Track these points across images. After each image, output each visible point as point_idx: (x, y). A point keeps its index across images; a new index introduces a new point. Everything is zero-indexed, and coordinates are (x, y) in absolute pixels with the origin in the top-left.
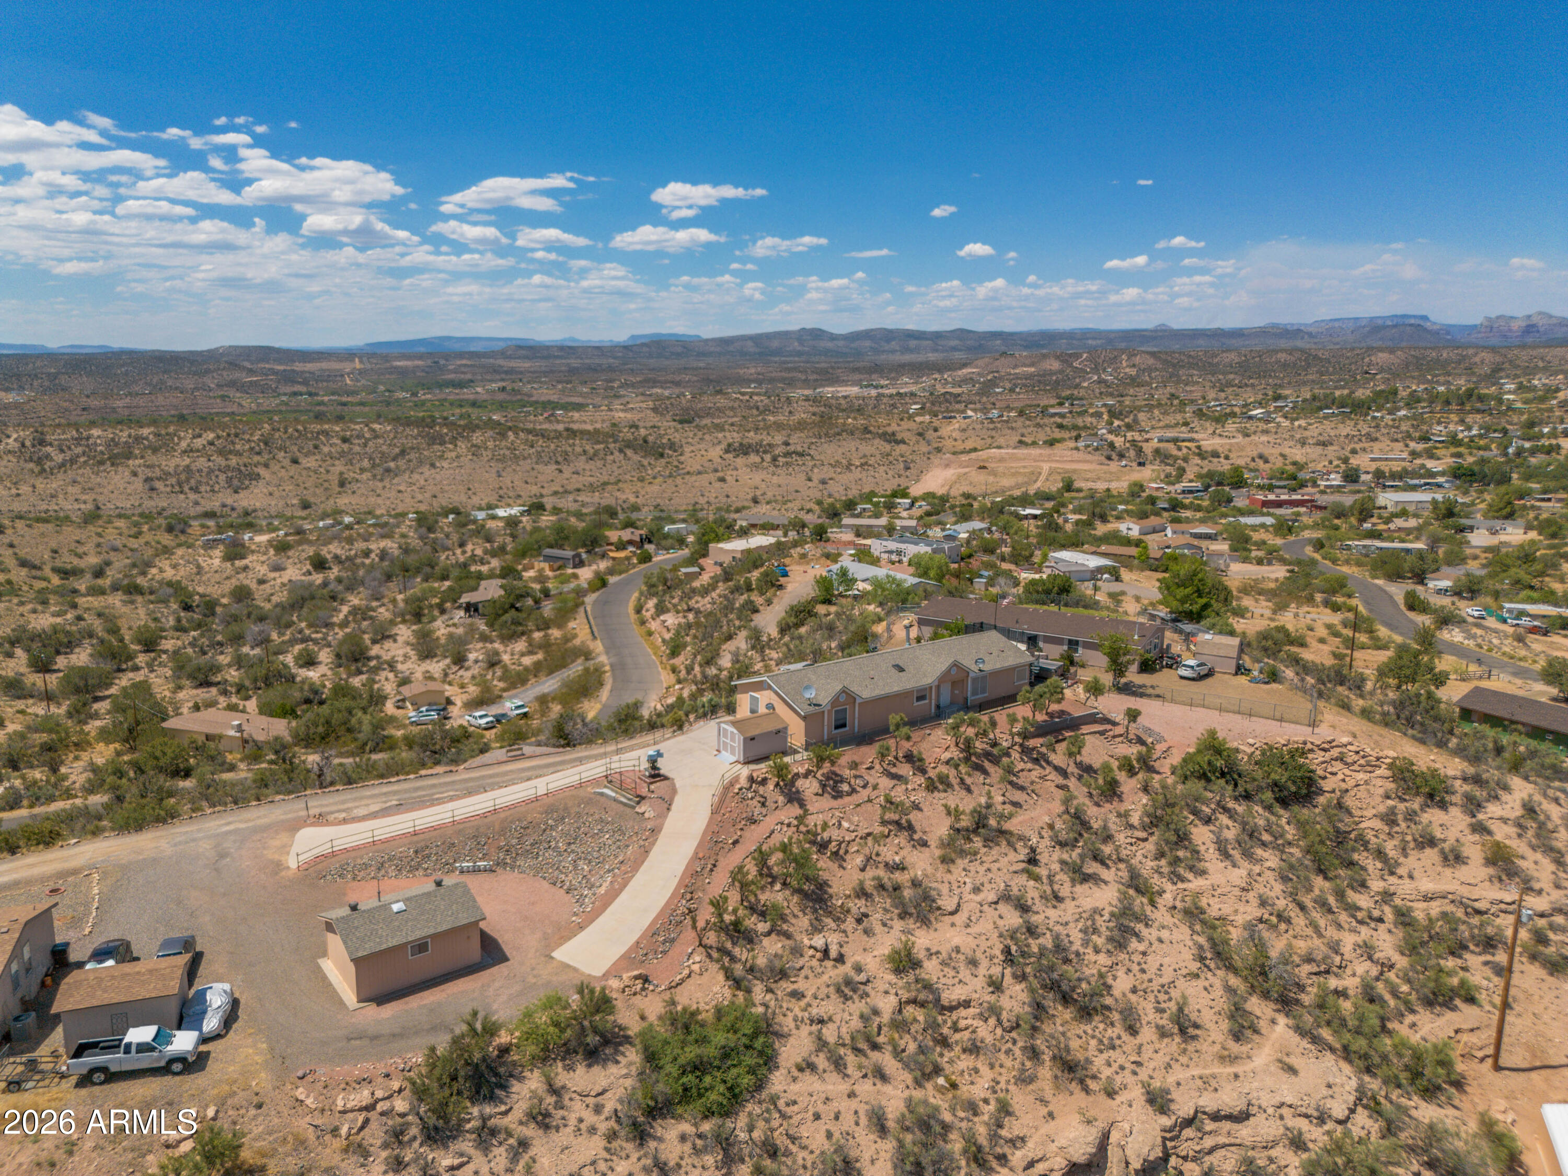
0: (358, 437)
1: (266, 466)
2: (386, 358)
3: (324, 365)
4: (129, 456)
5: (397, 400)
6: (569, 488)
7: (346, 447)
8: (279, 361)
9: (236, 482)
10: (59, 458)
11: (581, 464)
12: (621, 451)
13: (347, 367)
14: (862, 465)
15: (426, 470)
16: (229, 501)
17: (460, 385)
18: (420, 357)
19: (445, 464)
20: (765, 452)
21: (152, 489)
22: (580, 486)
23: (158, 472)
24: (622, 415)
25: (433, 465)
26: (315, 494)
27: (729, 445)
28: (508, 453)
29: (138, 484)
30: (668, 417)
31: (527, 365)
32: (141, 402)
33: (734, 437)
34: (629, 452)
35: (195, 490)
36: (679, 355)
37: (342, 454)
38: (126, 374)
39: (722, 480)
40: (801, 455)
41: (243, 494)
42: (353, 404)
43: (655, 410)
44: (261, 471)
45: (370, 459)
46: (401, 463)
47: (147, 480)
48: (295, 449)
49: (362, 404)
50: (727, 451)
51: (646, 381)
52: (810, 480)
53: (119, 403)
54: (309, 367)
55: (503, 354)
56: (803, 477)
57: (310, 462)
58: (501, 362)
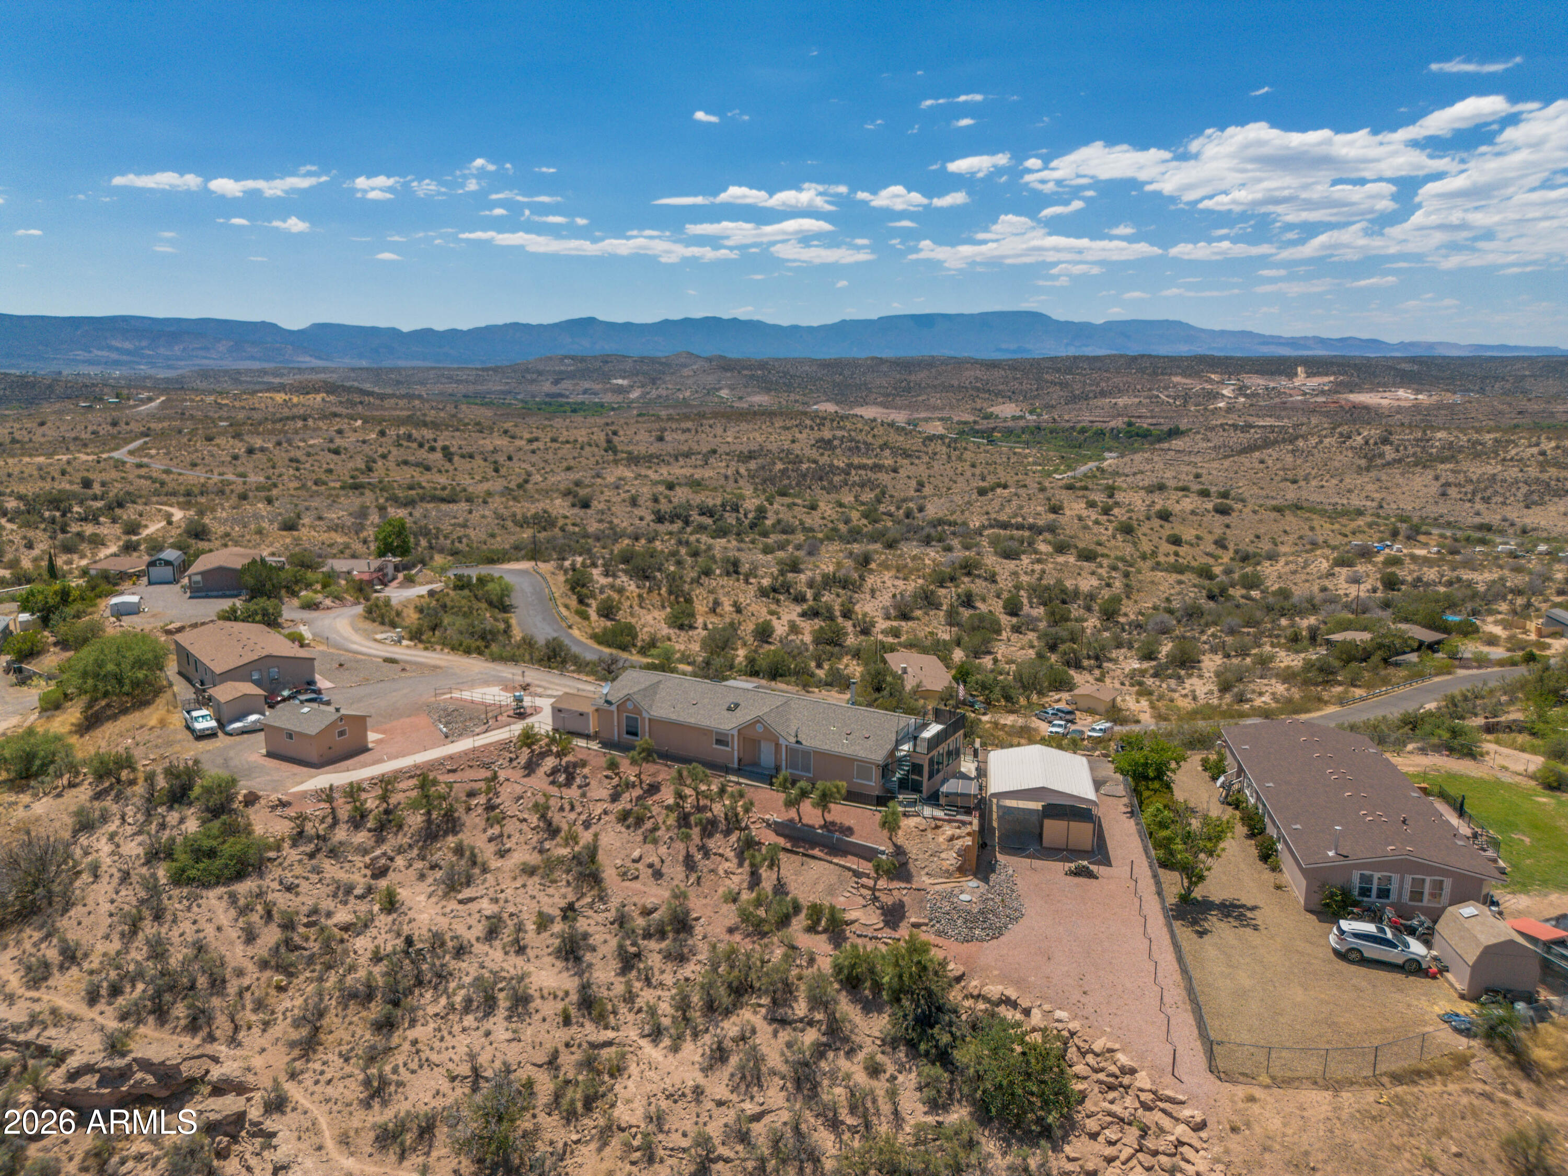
4: (1447, 459)
10: (1390, 456)
21: (1443, 495)
23: (1461, 479)
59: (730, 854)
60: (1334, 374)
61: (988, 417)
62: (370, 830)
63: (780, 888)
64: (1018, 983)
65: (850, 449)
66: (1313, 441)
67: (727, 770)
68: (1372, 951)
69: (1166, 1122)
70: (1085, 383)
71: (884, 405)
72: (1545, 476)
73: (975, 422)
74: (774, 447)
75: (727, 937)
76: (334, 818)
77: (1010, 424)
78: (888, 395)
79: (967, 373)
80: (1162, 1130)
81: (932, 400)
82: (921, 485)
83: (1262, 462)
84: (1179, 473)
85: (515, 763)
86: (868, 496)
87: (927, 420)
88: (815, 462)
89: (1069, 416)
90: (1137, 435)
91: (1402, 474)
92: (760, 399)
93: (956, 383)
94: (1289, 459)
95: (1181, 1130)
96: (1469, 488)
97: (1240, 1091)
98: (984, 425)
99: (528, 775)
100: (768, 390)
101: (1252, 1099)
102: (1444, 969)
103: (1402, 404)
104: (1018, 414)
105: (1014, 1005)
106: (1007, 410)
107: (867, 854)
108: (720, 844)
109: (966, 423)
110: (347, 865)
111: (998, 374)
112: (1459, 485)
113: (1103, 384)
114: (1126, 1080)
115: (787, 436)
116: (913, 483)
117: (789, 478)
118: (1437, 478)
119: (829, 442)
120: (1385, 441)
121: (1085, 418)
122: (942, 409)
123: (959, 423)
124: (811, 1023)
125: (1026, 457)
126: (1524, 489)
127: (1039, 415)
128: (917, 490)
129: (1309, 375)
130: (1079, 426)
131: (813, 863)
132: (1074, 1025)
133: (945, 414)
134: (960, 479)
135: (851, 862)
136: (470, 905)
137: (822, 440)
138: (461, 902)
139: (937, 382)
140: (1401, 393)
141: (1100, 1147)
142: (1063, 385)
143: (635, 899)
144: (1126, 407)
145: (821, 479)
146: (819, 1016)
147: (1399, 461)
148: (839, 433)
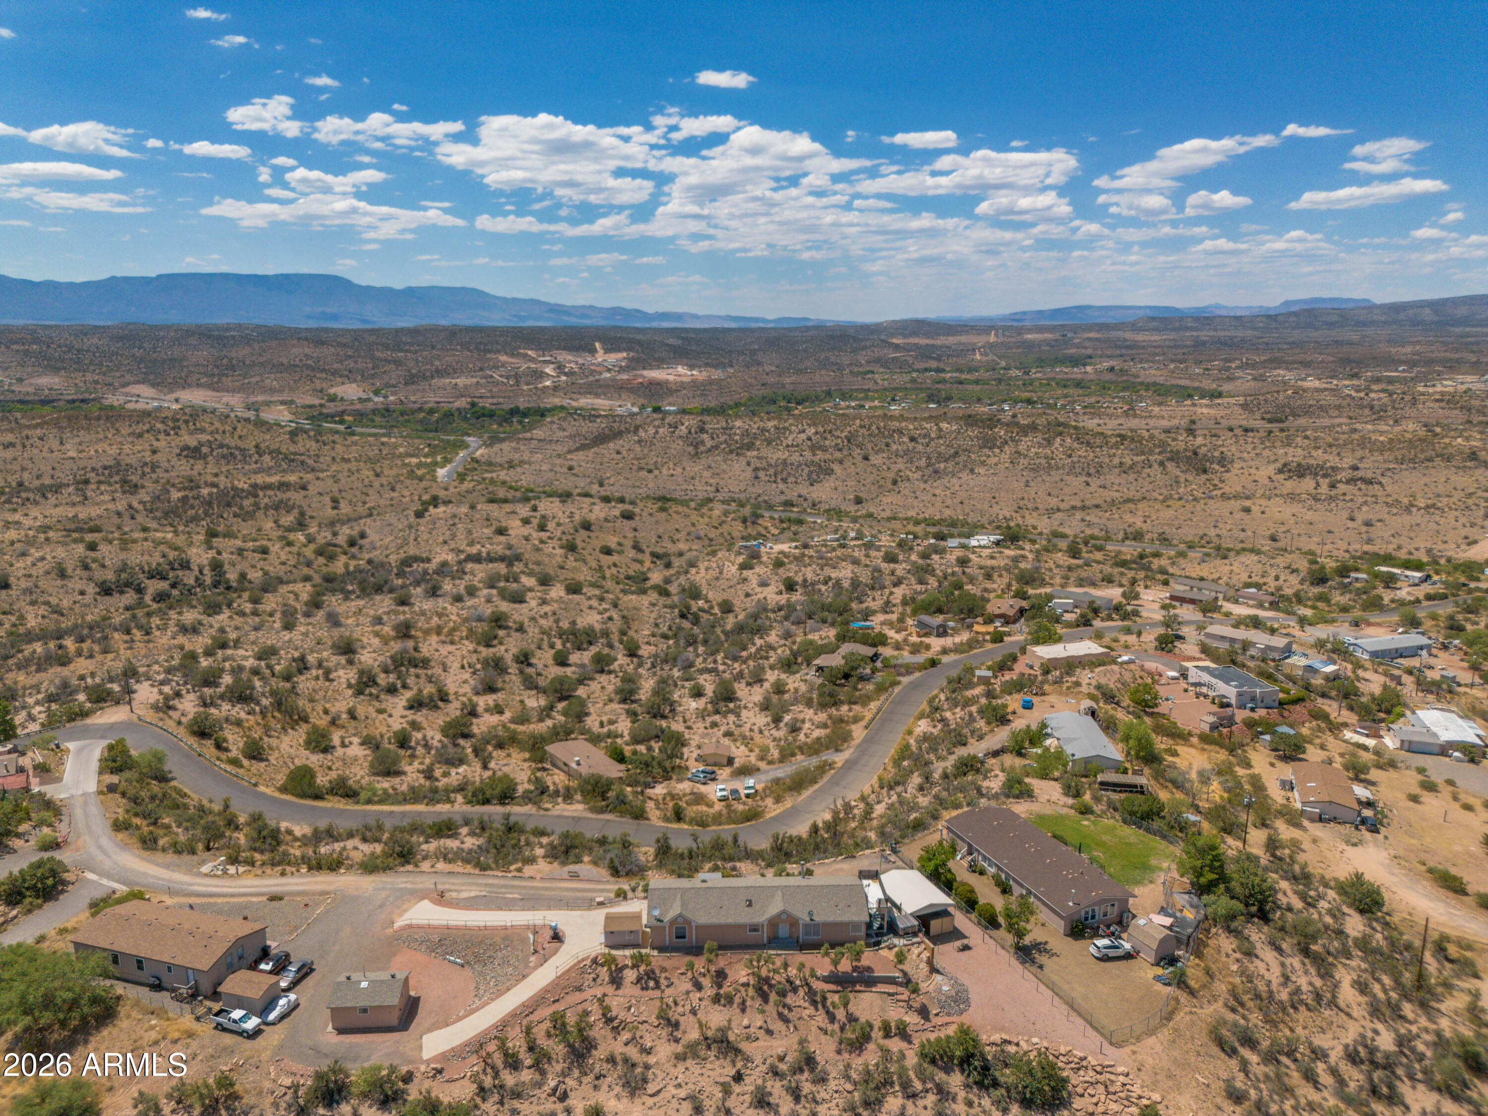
0: (925, 436)
1: (841, 462)
2: (1020, 331)
3: (963, 339)
4: (750, 447)
5: (1010, 378)
6: (1087, 503)
7: (911, 445)
8: (927, 335)
9: (814, 476)
10: (709, 443)
11: (1113, 477)
12: (1161, 464)
13: (980, 340)
14: (1428, 507)
15: (965, 476)
16: (804, 492)
17: (1076, 361)
18: (1051, 329)
19: (982, 470)
20: (1325, 476)
21: (757, 478)
22: (1100, 501)
23: (764, 464)
24: (1205, 411)
25: (972, 471)
26: (869, 491)
27: (1285, 465)
28: (1043, 461)
29: (749, 473)
30: (1258, 415)
31: (1156, 337)
32: (803, 379)
33: (1295, 455)
34: (1170, 466)
35: (784, 480)
36: (1331, 325)
37: (907, 452)
38: (805, 350)
39: (1247, 510)
40: (1369, 482)
41: (817, 486)
42: (969, 382)
43: (1245, 406)
44: (836, 467)
45: (929, 458)
46: (950, 465)
47: (756, 469)
48: (869, 446)
49: (977, 382)
50: (1280, 471)
51: (1270, 361)
52: (1352, 519)
53: (788, 380)
54: (951, 340)
55: (1134, 326)
56: (1345, 514)
57: (876, 460)
58: (1128, 335)
59: (806, 1004)
60: (624, 350)
61: (333, 399)
62: (529, 1067)
63: (852, 1019)
64: (1003, 1029)
65: (224, 457)
66: (652, 431)
67: (762, 947)
68: (1112, 953)
69: (1113, 1077)
70: (417, 361)
71: (211, 387)
72: (816, 459)
73: (321, 405)
74: (133, 460)
75: (839, 1057)
76: (492, 1068)
77: (358, 406)
78: (213, 375)
79: (295, 351)
80: (1112, 1081)
81: (268, 381)
82: (335, 502)
83: (618, 453)
84: (554, 465)
85: (599, 981)
86: (288, 519)
87: (268, 404)
88: (214, 485)
89: (415, 396)
90: (484, 415)
91: (725, 461)
92: (48, 382)
93: (285, 361)
94: (638, 449)
95: (1121, 1079)
96: (772, 471)
97: (1128, 1050)
98: (331, 408)
99: (618, 988)
100: (56, 370)
101: (1134, 1053)
102: (1138, 953)
103: (684, 379)
104: (364, 396)
105: (1010, 1043)
106: (350, 391)
107: (891, 981)
108: (797, 999)
109: (311, 406)
110: (534, 1099)
111: (328, 351)
112: (764, 469)
113: (437, 363)
114: (1084, 1063)
115: (142, 445)
116: (327, 500)
117: (192, 507)
118: (749, 464)
119: (197, 450)
120: (702, 430)
121: (431, 399)
122: (281, 391)
123: (305, 407)
124: (927, 1091)
125: (396, 447)
126: (806, 470)
127: (385, 397)
128: (335, 508)
129: (607, 351)
130: (427, 406)
131: (862, 995)
132: (1045, 1044)
133: (286, 397)
134: (371, 491)
135: (881, 988)
136: (661, 1095)
137: (186, 448)
138: (651, 1096)
139: (261, 360)
140: (681, 369)
141: (1087, 1099)
142: (398, 363)
143: (769, 1053)
144: (466, 387)
145: (229, 505)
146: (929, 1086)
147: (716, 447)
148: (204, 437)
